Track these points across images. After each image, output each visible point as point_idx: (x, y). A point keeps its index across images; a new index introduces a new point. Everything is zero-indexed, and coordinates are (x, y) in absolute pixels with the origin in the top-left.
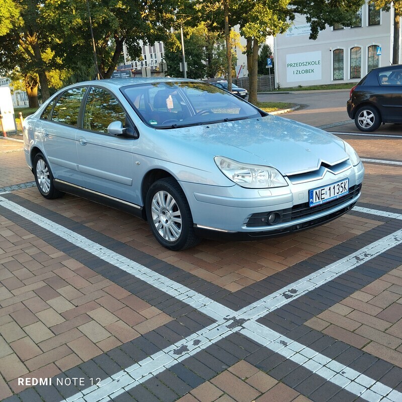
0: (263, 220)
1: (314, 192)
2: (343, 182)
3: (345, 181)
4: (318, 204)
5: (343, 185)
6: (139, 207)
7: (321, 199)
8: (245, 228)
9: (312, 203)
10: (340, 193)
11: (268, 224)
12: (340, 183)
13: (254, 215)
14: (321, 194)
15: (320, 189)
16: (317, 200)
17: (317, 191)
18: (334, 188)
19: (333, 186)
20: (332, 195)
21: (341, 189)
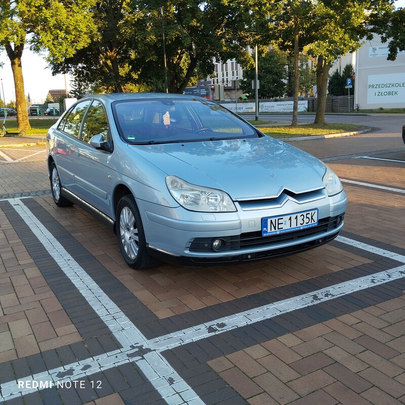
0: (206, 245)
1: (269, 221)
2: (310, 212)
3: (313, 212)
4: (274, 233)
5: (309, 216)
6: (112, 222)
7: (278, 229)
8: (187, 252)
9: (266, 232)
10: (305, 224)
11: (212, 251)
12: (305, 214)
13: (197, 239)
14: (278, 224)
15: (277, 218)
16: (273, 229)
17: (273, 220)
18: (296, 218)
19: (295, 215)
20: (294, 226)
21: (306, 220)
